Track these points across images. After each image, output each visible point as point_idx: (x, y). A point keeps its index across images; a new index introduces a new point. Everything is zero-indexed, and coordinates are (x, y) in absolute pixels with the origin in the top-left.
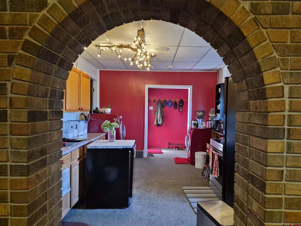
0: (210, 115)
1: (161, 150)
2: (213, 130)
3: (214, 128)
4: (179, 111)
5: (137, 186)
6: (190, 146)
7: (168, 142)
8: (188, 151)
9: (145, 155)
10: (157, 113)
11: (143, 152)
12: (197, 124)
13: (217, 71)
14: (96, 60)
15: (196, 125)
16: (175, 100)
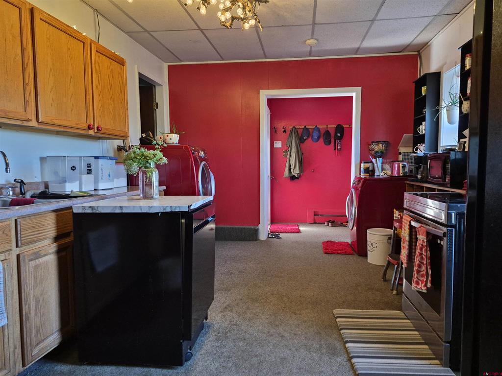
0: (402, 150)
1: (298, 226)
2: (408, 180)
3: (411, 176)
4: (335, 149)
5: (227, 303)
6: (355, 216)
7: (313, 211)
8: (351, 228)
9: (263, 235)
10: (290, 153)
11: (258, 229)
12: (371, 170)
13: (416, 53)
14: (148, 32)
15: (370, 172)
16: (325, 126)
